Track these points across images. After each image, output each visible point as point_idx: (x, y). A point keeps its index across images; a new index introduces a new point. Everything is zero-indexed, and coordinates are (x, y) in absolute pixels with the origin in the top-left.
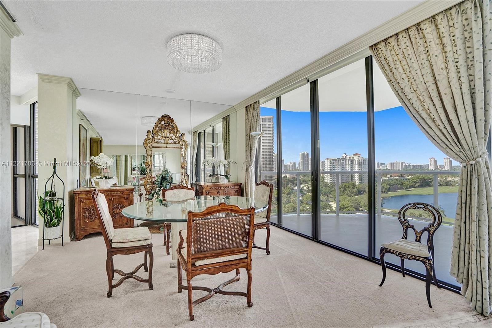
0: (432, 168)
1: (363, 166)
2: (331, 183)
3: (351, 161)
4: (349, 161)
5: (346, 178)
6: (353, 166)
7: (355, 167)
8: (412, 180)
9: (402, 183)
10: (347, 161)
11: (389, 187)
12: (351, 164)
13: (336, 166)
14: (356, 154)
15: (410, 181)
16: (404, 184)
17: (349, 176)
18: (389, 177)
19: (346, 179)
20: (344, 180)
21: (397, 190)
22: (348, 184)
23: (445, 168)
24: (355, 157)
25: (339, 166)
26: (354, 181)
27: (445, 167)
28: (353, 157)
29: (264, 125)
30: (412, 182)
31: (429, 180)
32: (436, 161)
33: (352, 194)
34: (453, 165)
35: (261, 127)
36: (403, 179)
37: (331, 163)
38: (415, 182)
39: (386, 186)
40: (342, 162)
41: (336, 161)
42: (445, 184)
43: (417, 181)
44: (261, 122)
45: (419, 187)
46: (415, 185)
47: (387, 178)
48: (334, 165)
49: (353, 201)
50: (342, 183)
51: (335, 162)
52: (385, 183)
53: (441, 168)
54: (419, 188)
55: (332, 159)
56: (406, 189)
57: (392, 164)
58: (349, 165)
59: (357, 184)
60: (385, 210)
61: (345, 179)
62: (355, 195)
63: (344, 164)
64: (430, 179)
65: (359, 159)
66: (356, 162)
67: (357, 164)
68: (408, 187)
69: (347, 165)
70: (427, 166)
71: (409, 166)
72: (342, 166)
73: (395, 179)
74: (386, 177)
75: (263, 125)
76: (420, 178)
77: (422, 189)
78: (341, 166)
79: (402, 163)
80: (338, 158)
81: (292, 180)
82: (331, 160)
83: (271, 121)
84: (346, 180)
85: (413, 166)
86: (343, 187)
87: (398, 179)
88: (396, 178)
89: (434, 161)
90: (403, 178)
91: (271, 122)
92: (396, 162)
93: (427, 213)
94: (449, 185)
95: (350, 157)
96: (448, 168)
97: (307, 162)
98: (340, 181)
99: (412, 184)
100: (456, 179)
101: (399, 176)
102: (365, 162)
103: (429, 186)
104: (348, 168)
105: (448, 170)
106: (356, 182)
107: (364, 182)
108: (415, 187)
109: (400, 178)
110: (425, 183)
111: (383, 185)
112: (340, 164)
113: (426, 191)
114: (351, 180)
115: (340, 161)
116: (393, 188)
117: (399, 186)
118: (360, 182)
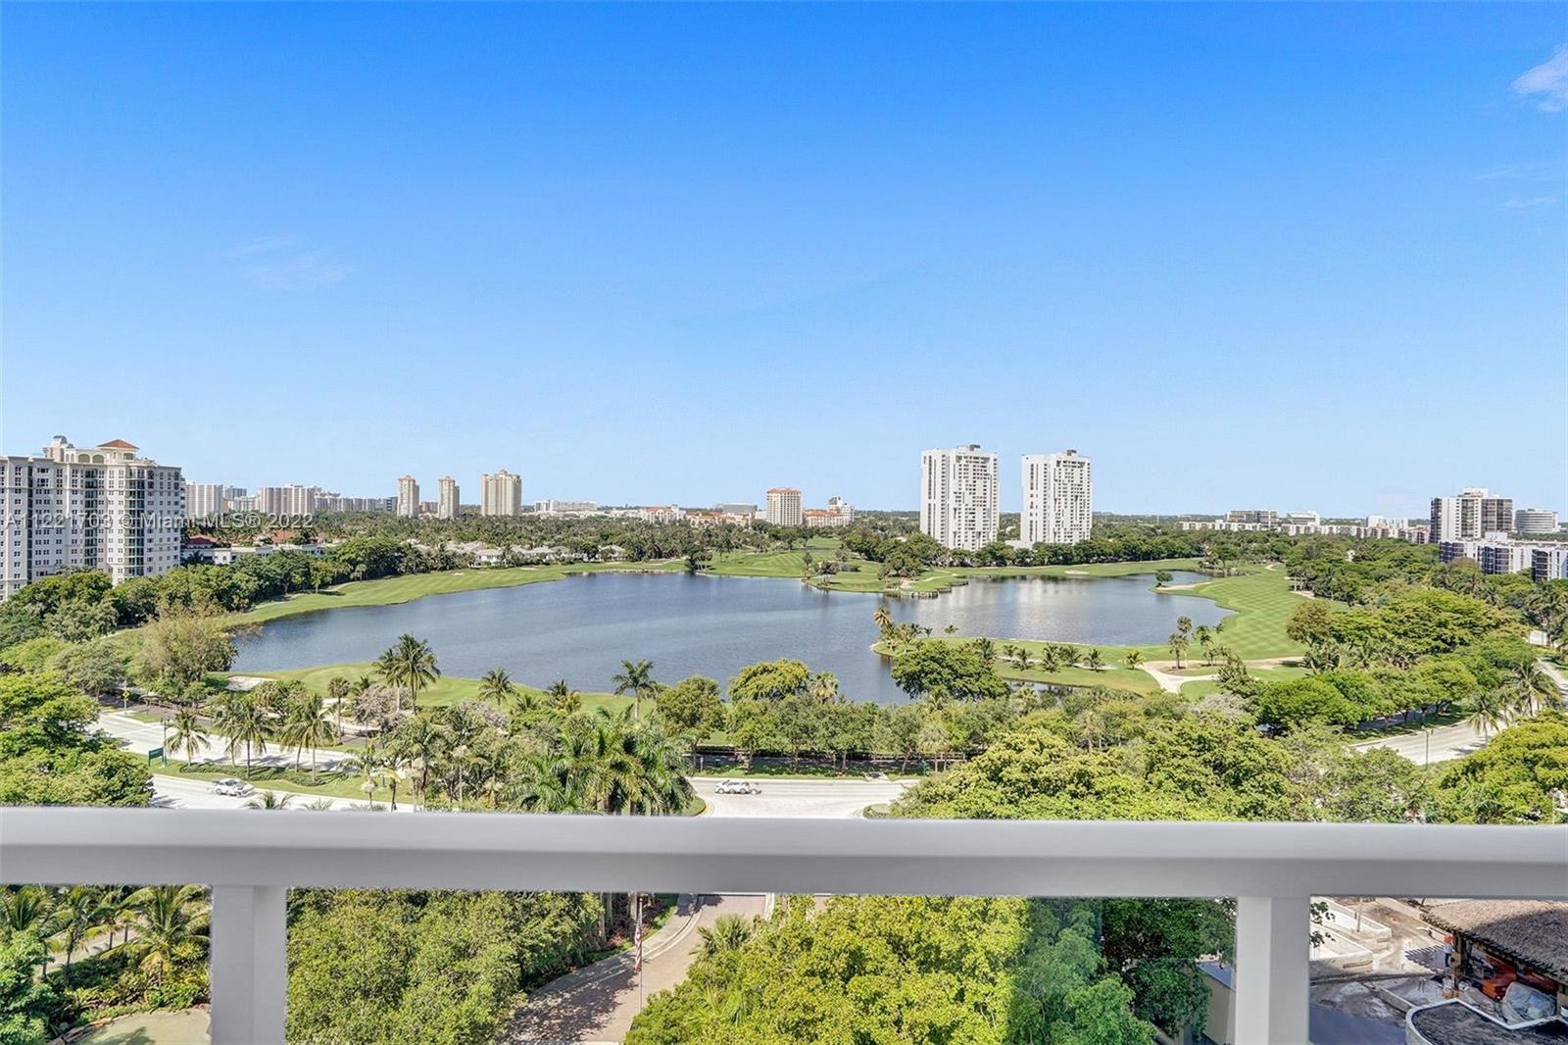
0: (404, 510)
1: (147, 498)
3: (89, 474)
4: (74, 472)
5: (59, 552)
6: (100, 498)
7: (108, 502)
8: (344, 554)
9: (307, 566)
10: (67, 471)
11: (260, 586)
12: (89, 485)
14: (116, 443)
15: (335, 559)
16: (317, 569)
17: (74, 542)
18: (261, 544)
19: (59, 557)
20: (47, 563)
21: (287, 595)
22: (66, 583)
23: (443, 511)
24: (108, 456)
25: (17, 496)
26: (99, 565)
27: (443, 507)
28: (99, 458)
30: (343, 561)
31: (396, 554)
32: (418, 487)
33: (87, 625)
34: (461, 503)
36: (313, 552)
38: (353, 563)
39: (247, 582)
40: (36, 475)
42: (441, 565)
43: (359, 559)
45: (365, 577)
46: (353, 571)
47: (253, 550)
49: (89, 662)
50: (36, 579)
52: (243, 569)
53: (430, 511)
54: (365, 582)
56: (320, 587)
57: (276, 495)
58: (74, 492)
59: (117, 578)
60: (240, 679)
61: (52, 558)
62: (103, 631)
63: (51, 485)
64: (399, 550)
65: (128, 467)
66: (116, 480)
67: (116, 486)
68: (329, 579)
69: (68, 493)
70: (391, 503)
71: (334, 501)
72: (36, 497)
73: (283, 553)
74: (250, 544)
76: (365, 546)
77: (374, 586)
78: (30, 495)
79: (311, 492)
80: (10, 458)
84: (57, 561)
85: (348, 501)
86: (38, 596)
87: (292, 552)
88: (289, 547)
89: (412, 487)
90: (312, 549)
92: (288, 486)
93: (387, 672)
94: (451, 568)
95: (84, 457)
96: (449, 511)
98: (23, 569)
99: (343, 569)
100: (468, 547)
101: (297, 542)
102: (157, 480)
103: (394, 572)
104: (69, 505)
105: (449, 519)
106: (111, 570)
107: (150, 569)
108: (349, 580)
109: (301, 547)
110: (383, 565)
111: (235, 576)
112: (25, 485)
113: (384, 590)
114: (87, 561)
115: (25, 471)
116: (273, 589)
117: (298, 579)
118: (131, 571)
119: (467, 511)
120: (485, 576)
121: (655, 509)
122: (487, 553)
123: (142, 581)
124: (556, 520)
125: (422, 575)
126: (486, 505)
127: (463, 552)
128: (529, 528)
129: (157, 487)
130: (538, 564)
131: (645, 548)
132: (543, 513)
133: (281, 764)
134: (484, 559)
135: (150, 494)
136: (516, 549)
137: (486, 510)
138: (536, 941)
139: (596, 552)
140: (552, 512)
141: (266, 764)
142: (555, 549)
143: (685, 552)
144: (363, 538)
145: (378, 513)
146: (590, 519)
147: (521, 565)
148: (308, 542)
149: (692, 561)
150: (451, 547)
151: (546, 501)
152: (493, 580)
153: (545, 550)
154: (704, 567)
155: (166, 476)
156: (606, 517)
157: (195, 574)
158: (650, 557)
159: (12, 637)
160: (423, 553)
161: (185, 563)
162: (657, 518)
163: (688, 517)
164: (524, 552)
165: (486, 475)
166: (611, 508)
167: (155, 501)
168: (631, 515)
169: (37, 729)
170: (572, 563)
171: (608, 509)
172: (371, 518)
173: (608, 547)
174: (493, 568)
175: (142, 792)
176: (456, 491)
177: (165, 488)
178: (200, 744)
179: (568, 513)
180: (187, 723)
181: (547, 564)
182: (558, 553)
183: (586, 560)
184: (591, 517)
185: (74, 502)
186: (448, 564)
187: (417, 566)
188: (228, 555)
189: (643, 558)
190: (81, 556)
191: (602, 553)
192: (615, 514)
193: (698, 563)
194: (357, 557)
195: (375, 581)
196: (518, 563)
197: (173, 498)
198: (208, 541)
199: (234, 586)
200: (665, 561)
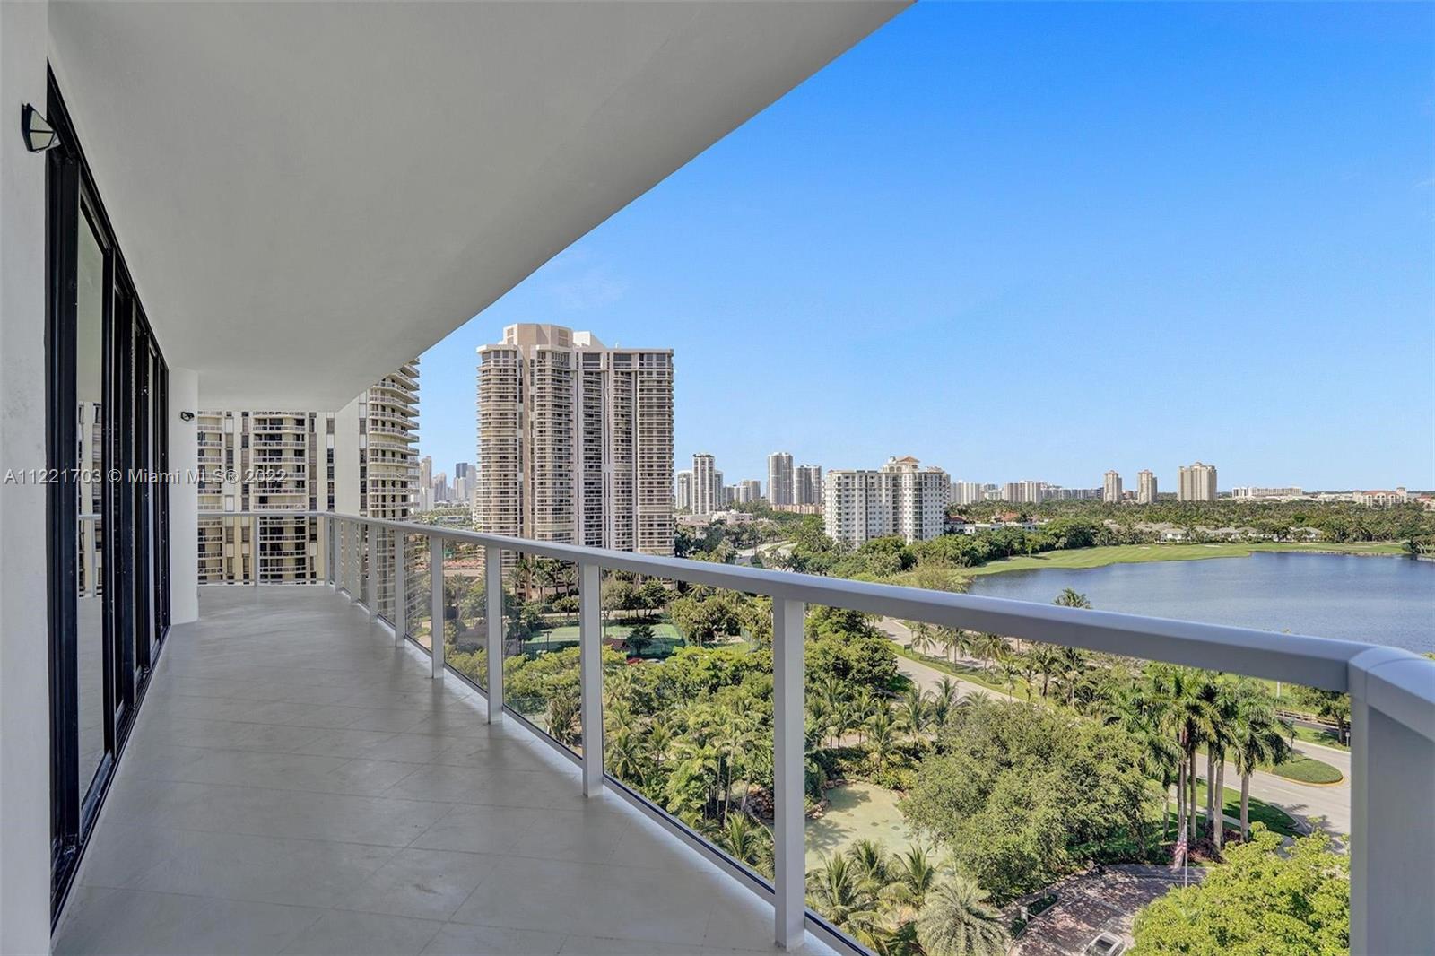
0: (1109, 497)
1: (924, 492)
2: (839, 538)
3: (895, 479)
4: (887, 478)
5: (880, 525)
6: (900, 492)
7: (904, 495)
8: (1051, 529)
9: (1023, 537)
10: (884, 478)
11: (991, 550)
12: (894, 485)
13: (853, 493)
14: (908, 459)
15: (1044, 533)
16: (1029, 540)
17: (887, 519)
18: (994, 521)
19: (880, 527)
20: (875, 530)
21: (1010, 557)
22: (882, 543)
23: (1142, 499)
24: (904, 467)
25: (861, 492)
26: (900, 533)
27: (1142, 495)
28: (899, 469)
29: (645, 375)
30: (1050, 535)
31: (1092, 531)
33: (886, 568)
34: (1158, 491)
35: (636, 378)
36: (1029, 528)
37: (839, 485)
38: (1057, 536)
39: (983, 547)
40: (870, 480)
41: (853, 478)
42: (1129, 541)
43: (1062, 533)
44: (638, 366)
45: (1066, 547)
46: (1057, 542)
47: (989, 525)
48: (847, 490)
50: (869, 540)
51: (849, 480)
52: (981, 538)
53: (1131, 498)
54: (1066, 551)
55: (842, 474)
56: (1032, 552)
57: (1015, 488)
58: (887, 490)
59: (909, 540)
61: (877, 528)
62: (894, 571)
63: (876, 486)
64: (1093, 527)
65: (914, 473)
66: (908, 481)
67: (908, 485)
68: (1038, 548)
69: (884, 490)
70: (1100, 492)
71: (1057, 492)
72: (869, 493)
73: (1006, 528)
74: (988, 521)
75: (642, 373)
76: (1068, 524)
77: (1072, 554)
78: (867, 492)
79: (1038, 485)
80: (858, 471)
81: (737, 530)
82: (840, 475)
83: (666, 362)
84: (880, 530)
85: (1067, 491)
86: (869, 550)
87: (1012, 527)
88: (1012, 524)
89: (1115, 480)
90: (1027, 526)
91: (665, 365)
92: (1022, 482)
94: (1139, 543)
95: (891, 468)
96: (1148, 498)
97: (788, 481)
98: (864, 534)
99: (1051, 540)
100: (1155, 527)
101: (1018, 521)
102: (929, 481)
103: (1088, 543)
104: (885, 497)
105: (1147, 504)
106: (906, 536)
107: (926, 537)
108: (1055, 549)
109: (1021, 525)
110: (1081, 539)
111: (974, 543)
112: (864, 486)
113: (1080, 557)
114: (894, 531)
115: (864, 478)
116: (1001, 552)
117: (1017, 546)
118: (916, 537)
119: (1165, 498)
120: (1169, 550)
121: (1374, 493)
122: (1170, 532)
123: (921, 543)
124: (1254, 503)
125: (1112, 548)
126: (1182, 492)
127: (1150, 530)
128: (1222, 511)
129: (929, 485)
130: (1223, 541)
131: (1350, 530)
132: (1240, 498)
133: (977, 667)
134: (1170, 536)
135: (926, 489)
136: (1199, 529)
137: (1183, 496)
138: (1085, 818)
139: (1288, 533)
140: (1250, 497)
141: (968, 665)
142: (1242, 530)
143: (1402, 535)
144: (1070, 518)
145: (1090, 500)
146: (1292, 504)
147: (1206, 542)
148: (1026, 521)
149: (1412, 545)
150: (1140, 526)
151: (1244, 488)
152: (1176, 554)
153: (1231, 530)
154: (1428, 551)
155: (934, 478)
156: (1312, 501)
157: (950, 540)
158: (1355, 540)
159: (852, 572)
160: (1114, 531)
161: (945, 532)
162: (1377, 501)
163: (1421, 500)
164: (1208, 531)
165: (1181, 467)
166: (1319, 493)
167: (930, 494)
168: (1343, 499)
169: (843, 620)
170: (1259, 542)
171: (1315, 494)
172: (1083, 504)
173: (1303, 529)
174: (1178, 544)
175: (891, 665)
176: (1154, 481)
177: (934, 485)
178: (930, 644)
179: (1268, 497)
180: (924, 630)
181: (1232, 542)
182: (1246, 533)
183: (1276, 540)
184: (1294, 502)
185: (887, 495)
186: (1136, 539)
187: (1109, 540)
188: (973, 528)
189: (1346, 540)
190: (891, 527)
191: (1295, 534)
192: (1321, 498)
193: (1420, 547)
194: (1061, 531)
195: (1074, 551)
196: (1202, 540)
197: (938, 492)
198: (961, 520)
199: (973, 549)
200: (1375, 544)
